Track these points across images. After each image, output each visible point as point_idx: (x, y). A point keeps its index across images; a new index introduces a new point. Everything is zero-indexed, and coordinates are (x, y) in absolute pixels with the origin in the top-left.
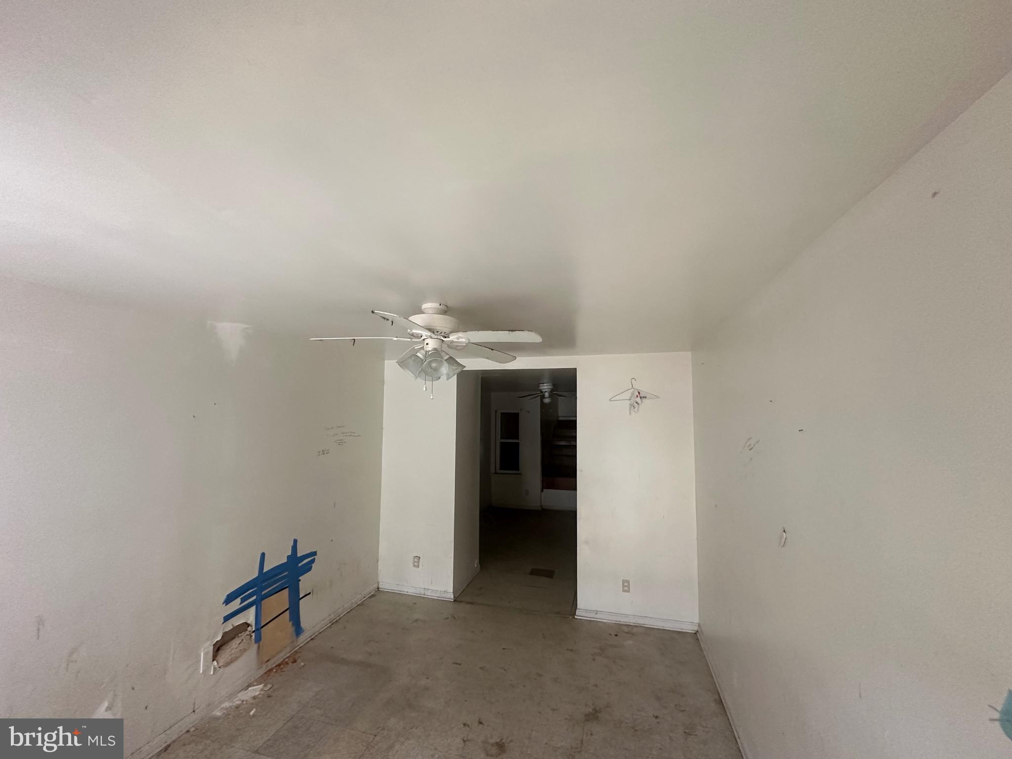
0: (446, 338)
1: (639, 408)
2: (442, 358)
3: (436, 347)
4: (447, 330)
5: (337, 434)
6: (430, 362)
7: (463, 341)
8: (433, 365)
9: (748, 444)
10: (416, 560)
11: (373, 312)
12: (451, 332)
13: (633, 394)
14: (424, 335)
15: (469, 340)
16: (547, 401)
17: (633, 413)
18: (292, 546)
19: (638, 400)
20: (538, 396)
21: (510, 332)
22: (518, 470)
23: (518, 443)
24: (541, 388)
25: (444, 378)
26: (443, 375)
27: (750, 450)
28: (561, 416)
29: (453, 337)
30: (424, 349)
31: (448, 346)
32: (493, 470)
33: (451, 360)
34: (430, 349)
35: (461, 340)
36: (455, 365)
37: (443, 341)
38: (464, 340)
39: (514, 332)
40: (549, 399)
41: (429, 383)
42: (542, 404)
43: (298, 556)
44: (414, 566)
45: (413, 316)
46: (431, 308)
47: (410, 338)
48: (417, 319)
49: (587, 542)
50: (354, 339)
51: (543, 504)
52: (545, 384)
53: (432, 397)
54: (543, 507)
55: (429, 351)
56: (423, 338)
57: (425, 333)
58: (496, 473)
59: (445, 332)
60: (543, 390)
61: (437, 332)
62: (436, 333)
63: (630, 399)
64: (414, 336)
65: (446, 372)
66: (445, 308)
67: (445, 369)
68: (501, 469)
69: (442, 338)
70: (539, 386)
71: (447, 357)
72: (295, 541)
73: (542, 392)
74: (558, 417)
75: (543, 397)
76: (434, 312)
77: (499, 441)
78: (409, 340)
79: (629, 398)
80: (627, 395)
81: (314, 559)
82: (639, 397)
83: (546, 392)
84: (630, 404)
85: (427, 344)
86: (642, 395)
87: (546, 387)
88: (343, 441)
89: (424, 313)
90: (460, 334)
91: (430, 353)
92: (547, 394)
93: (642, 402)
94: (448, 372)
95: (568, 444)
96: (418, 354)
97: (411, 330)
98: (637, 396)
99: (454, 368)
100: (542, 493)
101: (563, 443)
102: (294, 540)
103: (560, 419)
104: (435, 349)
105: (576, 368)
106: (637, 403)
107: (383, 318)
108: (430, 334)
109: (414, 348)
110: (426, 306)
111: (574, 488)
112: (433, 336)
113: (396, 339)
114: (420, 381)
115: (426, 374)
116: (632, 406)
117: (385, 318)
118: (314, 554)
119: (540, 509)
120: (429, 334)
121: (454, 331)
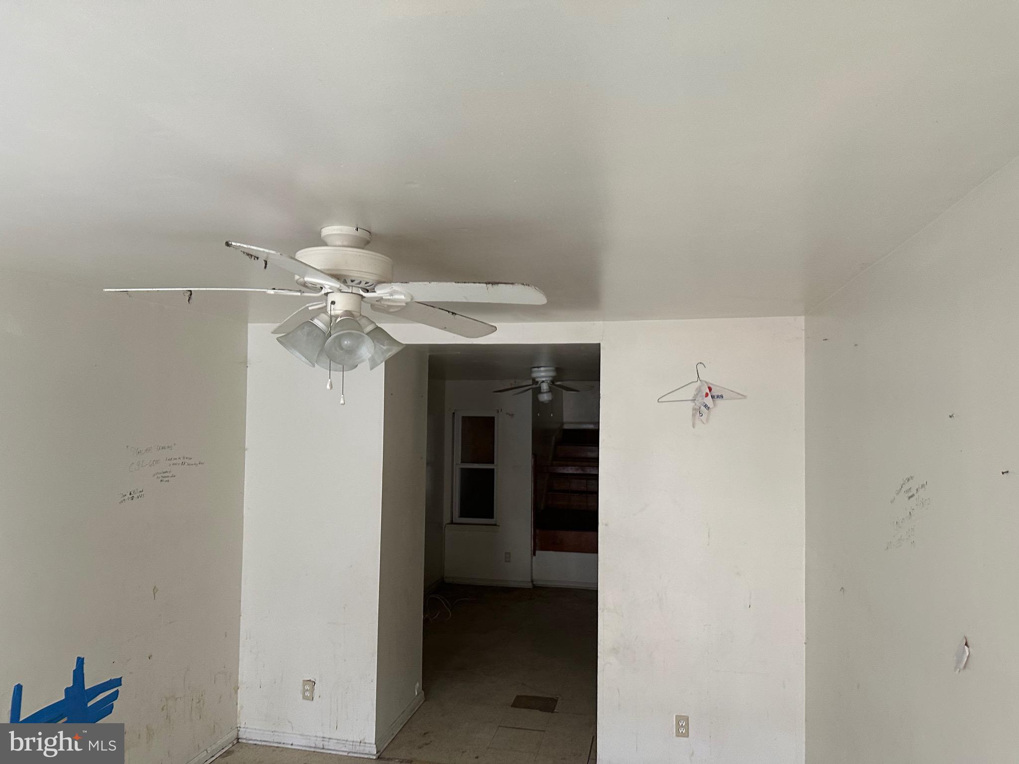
0: (368, 291)
1: (709, 414)
2: (360, 328)
3: (349, 308)
4: (371, 279)
5: (157, 462)
6: (339, 338)
7: (401, 299)
8: (346, 342)
9: (906, 488)
10: (307, 687)
11: (228, 244)
12: (380, 282)
13: (699, 390)
14: (327, 287)
15: (412, 299)
16: (545, 397)
17: (698, 422)
18: (74, 671)
19: (709, 401)
20: (529, 389)
21: (490, 285)
22: (492, 517)
23: (493, 470)
24: (534, 375)
25: (364, 367)
26: (363, 361)
27: (910, 498)
28: (567, 423)
29: (382, 292)
30: (326, 312)
31: (372, 306)
32: (446, 519)
33: (379, 334)
34: (339, 312)
35: (397, 297)
36: (386, 342)
37: (362, 297)
38: (403, 297)
39: (495, 287)
40: (550, 394)
41: (337, 375)
42: (536, 402)
43: (86, 688)
44: (305, 698)
45: (306, 250)
46: (339, 235)
47: (300, 291)
48: (312, 256)
49: (615, 651)
50: (191, 291)
51: (535, 577)
52: (542, 369)
53: (342, 402)
54: (535, 583)
55: (337, 317)
56: (323, 292)
57: (329, 284)
58: (452, 523)
59: (368, 281)
60: (537, 380)
61: (352, 281)
62: (349, 283)
63: (694, 400)
64: (307, 287)
65: (370, 356)
66: (365, 235)
67: (367, 350)
68: (462, 515)
69: (362, 293)
70: (531, 372)
71: (370, 328)
72: (80, 662)
73: (535, 382)
74: (563, 424)
75: (537, 391)
76: (346, 243)
77: (459, 466)
78: (299, 294)
79: (691, 398)
80: (690, 392)
81: (117, 691)
82: (710, 396)
83: (543, 382)
84: (694, 409)
85: (333, 303)
86: (715, 392)
87: (543, 374)
88: (170, 475)
89: (325, 244)
90: (396, 287)
91: (339, 319)
92: (545, 387)
93: (715, 404)
94: (373, 356)
95: (579, 472)
96: (316, 322)
97: (304, 278)
98: (707, 395)
99: (385, 348)
100: (534, 558)
101: (570, 470)
102: (79, 658)
103: (566, 427)
104: (348, 313)
105: (599, 344)
106: (706, 406)
107: (248, 254)
108: (338, 286)
109: (308, 307)
110: (330, 230)
111: (593, 549)
112: (345, 289)
113: (272, 292)
114: (320, 371)
115: (332, 358)
116: (697, 412)
117: (252, 256)
118: (118, 682)
119: (530, 586)
120: (336, 284)
121: (383, 280)
